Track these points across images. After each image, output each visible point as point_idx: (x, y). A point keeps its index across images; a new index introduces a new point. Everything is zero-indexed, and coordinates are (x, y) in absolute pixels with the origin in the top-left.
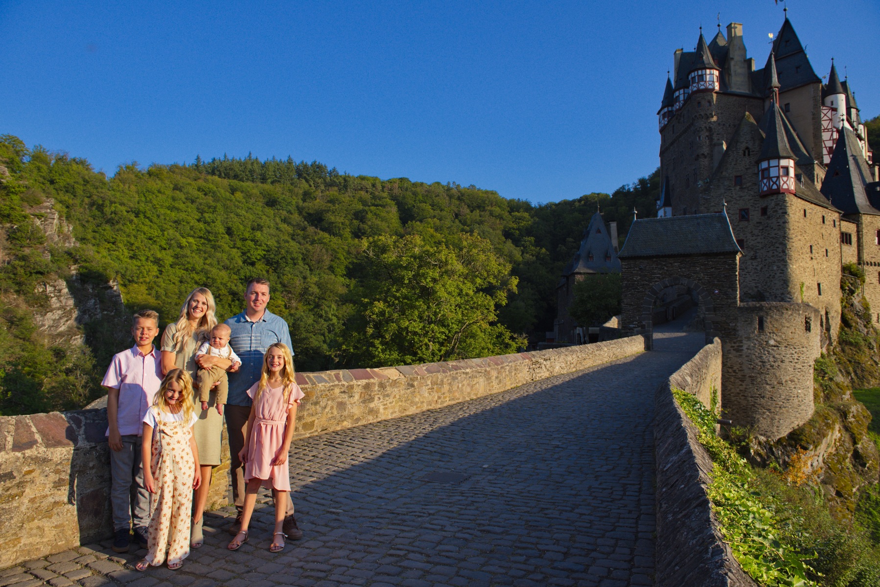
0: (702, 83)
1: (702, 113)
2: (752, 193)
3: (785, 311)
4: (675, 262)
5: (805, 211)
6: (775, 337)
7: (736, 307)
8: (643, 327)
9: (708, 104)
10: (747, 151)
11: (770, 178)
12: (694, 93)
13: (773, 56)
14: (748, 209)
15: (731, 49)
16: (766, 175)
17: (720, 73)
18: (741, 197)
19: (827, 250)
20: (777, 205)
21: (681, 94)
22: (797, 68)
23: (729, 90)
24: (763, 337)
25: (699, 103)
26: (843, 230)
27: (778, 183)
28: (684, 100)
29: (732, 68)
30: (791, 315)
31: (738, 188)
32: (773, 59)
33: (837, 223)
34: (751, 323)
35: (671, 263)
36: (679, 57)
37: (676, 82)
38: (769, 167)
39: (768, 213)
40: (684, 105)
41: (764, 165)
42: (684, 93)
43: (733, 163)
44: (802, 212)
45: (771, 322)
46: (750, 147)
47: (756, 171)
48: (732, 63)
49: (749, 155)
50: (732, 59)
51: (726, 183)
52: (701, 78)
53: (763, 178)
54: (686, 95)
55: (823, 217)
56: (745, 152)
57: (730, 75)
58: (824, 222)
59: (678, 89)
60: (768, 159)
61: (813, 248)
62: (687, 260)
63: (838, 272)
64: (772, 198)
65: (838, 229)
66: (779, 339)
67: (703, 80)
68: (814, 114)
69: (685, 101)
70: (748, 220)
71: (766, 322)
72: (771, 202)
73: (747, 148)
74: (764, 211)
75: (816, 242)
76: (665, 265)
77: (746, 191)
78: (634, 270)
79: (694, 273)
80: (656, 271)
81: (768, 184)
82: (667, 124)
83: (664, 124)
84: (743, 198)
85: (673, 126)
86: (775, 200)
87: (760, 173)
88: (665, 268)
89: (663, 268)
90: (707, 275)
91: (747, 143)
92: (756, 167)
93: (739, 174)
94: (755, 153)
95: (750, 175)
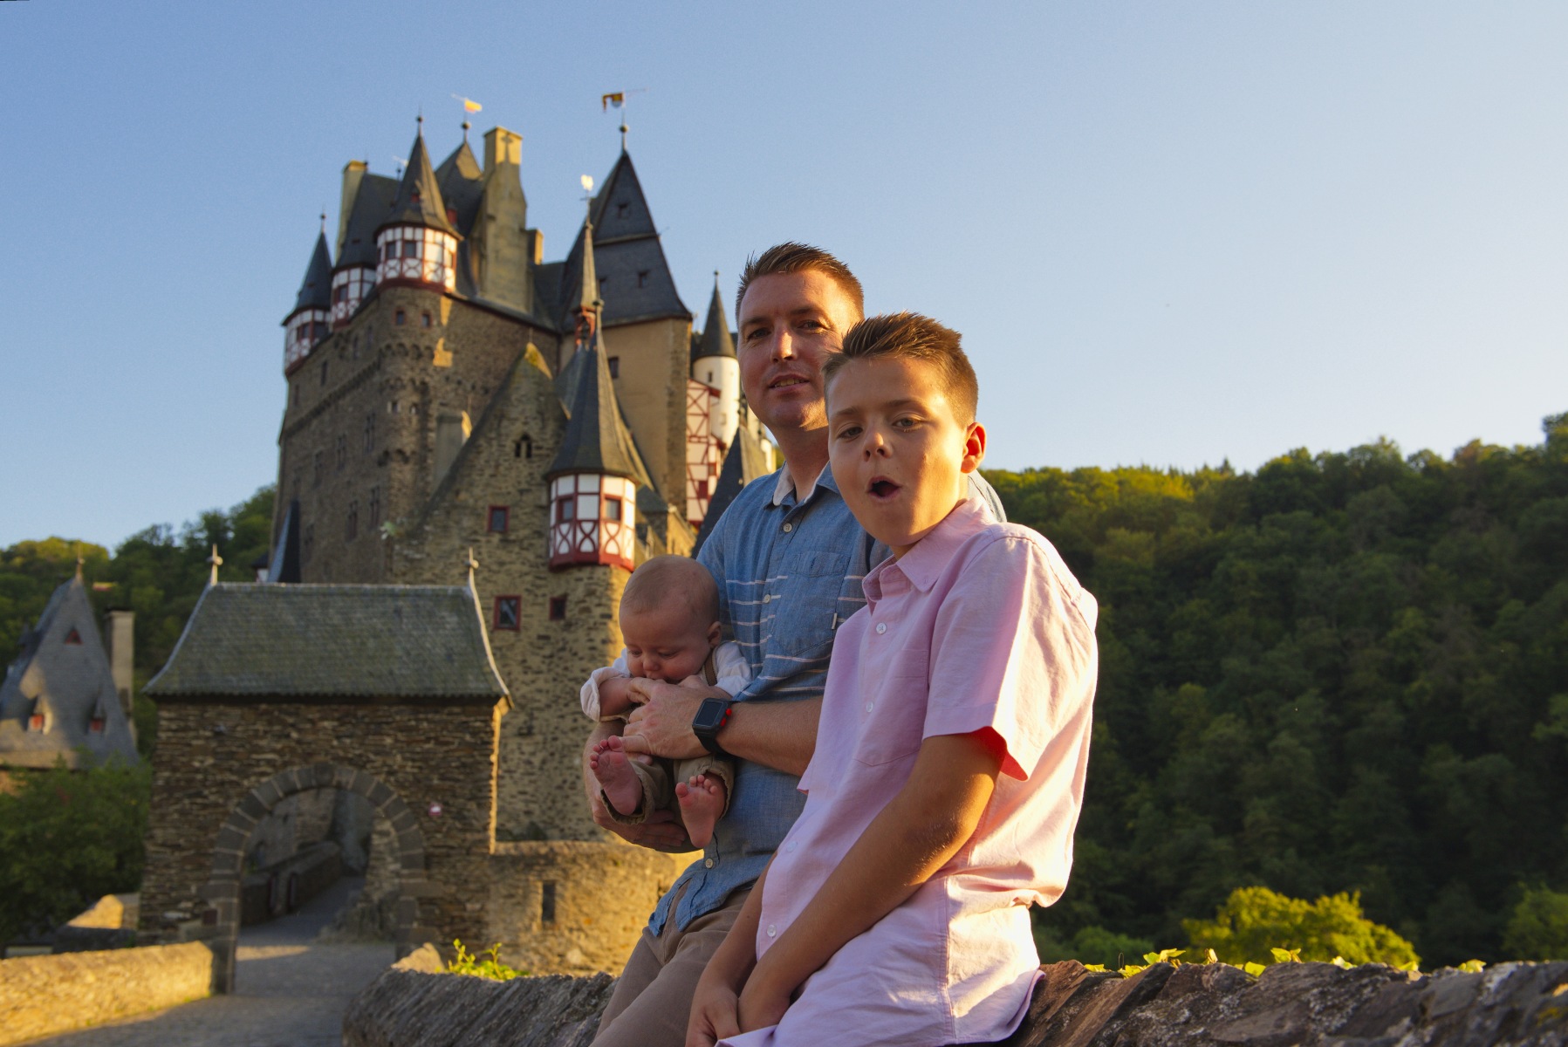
0: (411, 262)
1: (407, 342)
2: (530, 556)
3: (610, 868)
4: (323, 719)
6: (583, 942)
7: (484, 856)
8: (209, 917)
9: (423, 321)
10: (525, 446)
11: (576, 523)
12: (389, 283)
13: (588, 234)
14: (517, 598)
15: (490, 192)
16: (567, 514)
17: (461, 247)
18: (502, 564)
20: (591, 593)
21: (353, 282)
22: (643, 275)
23: (480, 297)
24: (551, 941)
25: (400, 313)
27: (594, 536)
28: (360, 299)
29: (491, 241)
30: (626, 878)
31: (496, 538)
32: (589, 241)
34: (523, 902)
35: (312, 722)
36: (355, 181)
37: (343, 246)
38: (577, 493)
39: (568, 614)
40: (358, 311)
41: (564, 486)
42: (362, 281)
43: (488, 472)
45: (574, 899)
46: (533, 434)
47: (544, 501)
48: (491, 230)
49: (529, 455)
50: (492, 218)
51: (467, 522)
52: (411, 247)
53: (561, 519)
54: (367, 288)
56: (518, 447)
57: (482, 257)
59: (344, 266)
60: (576, 472)
62: (360, 713)
64: (577, 574)
66: (592, 948)
67: (414, 256)
68: (671, 394)
69: (364, 303)
70: (516, 628)
71: (562, 897)
72: (575, 585)
73: (526, 437)
74: (558, 607)
76: (293, 726)
77: (517, 549)
78: (197, 738)
79: (377, 753)
80: (263, 743)
81: (570, 537)
82: (307, 357)
83: (299, 354)
84: (507, 567)
85: (325, 365)
86: (586, 581)
87: (554, 507)
88: (294, 735)
89: (288, 736)
90: (413, 760)
91: (525, 423)
92: (544, 489)
93: (500, 502)
94: (543, 452)
95: (527, 510)
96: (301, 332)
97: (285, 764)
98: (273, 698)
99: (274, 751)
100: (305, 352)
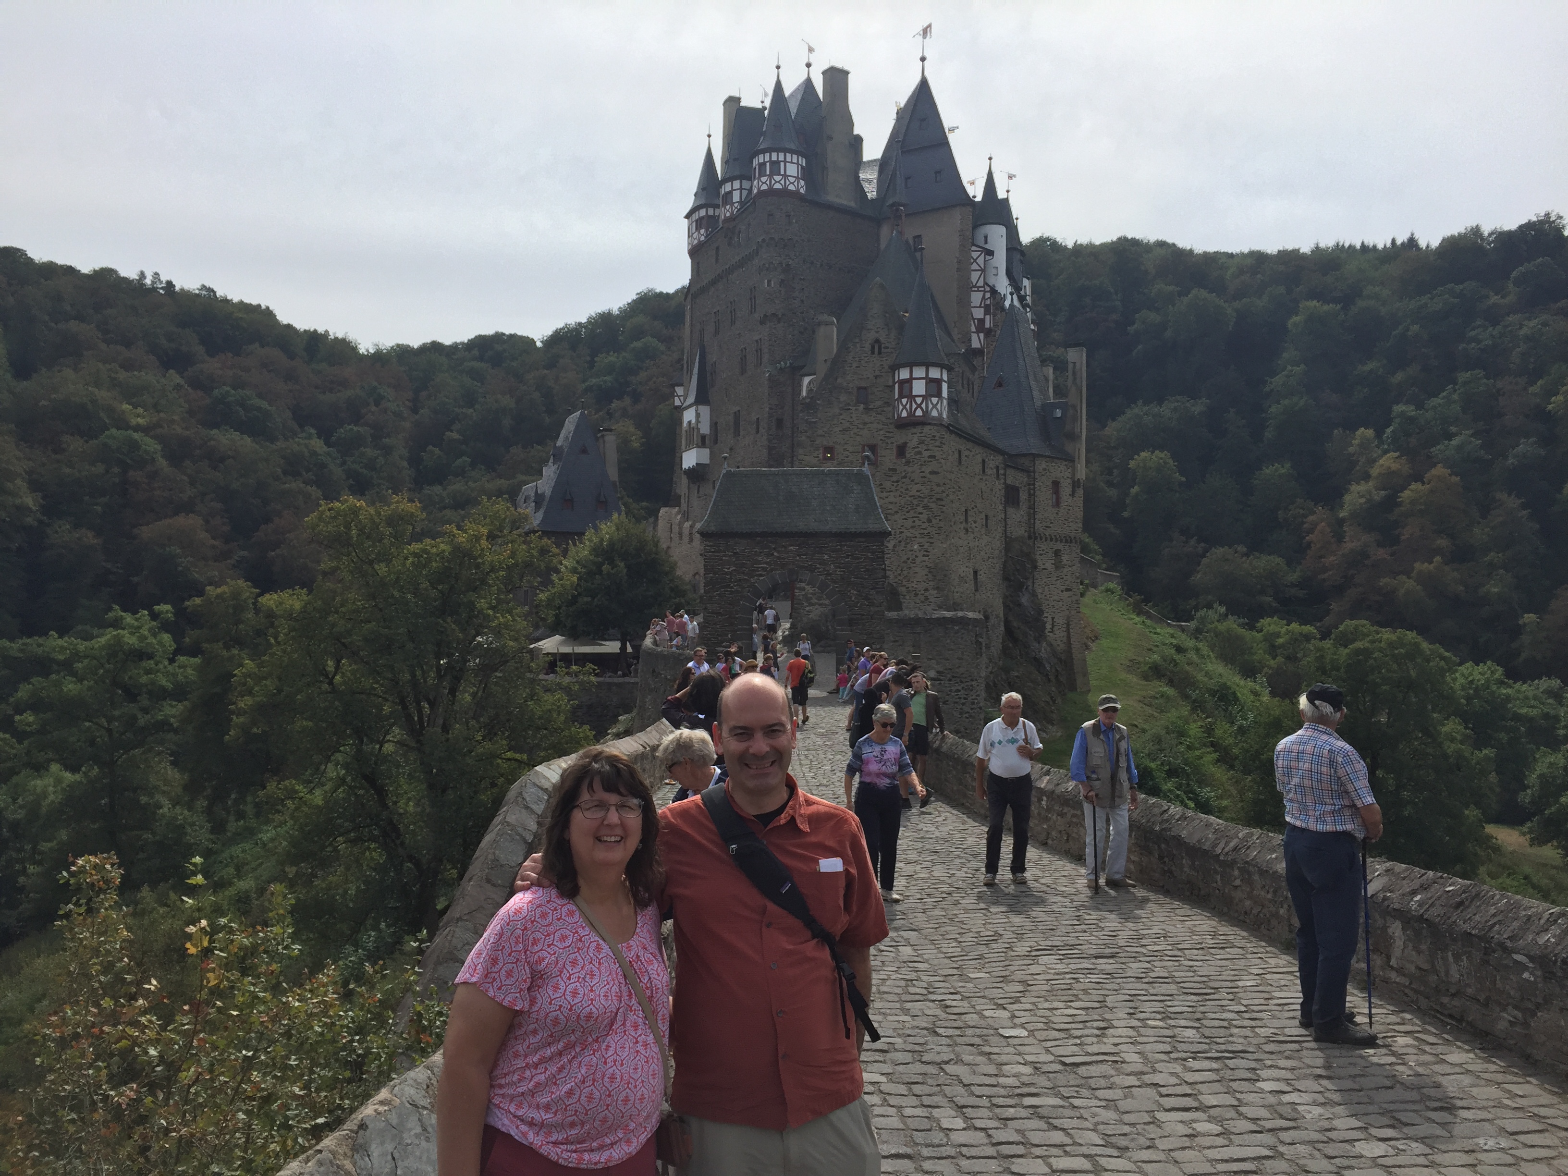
0: (777, 178)
1: (777, 236)
2: (883, 418)
4: (790, 546)
5: (960, 452)
6: (935, 665)
7: (881, 619)
9: (786, 220)
10: (877, 347)
11: (912, 398)
12: (762, 193)
14: (876, 445)
15: (828, 117)
16: (906, 391)
17: (808, 162)
18: (865, 424)
19: (986, 516)
20: (922, 442)
21: (735, 190)
22: (937, 173)
23: (823, 198)
25: (771, 215)
26: (1009, 482)
27: (923, 406)
28: (740, 202)
29: (830, 155)
31: (862, 406)
33: (1001, 472)
34: (903, 645)
35: (784, 547)
36: (732, 111)
37: (725, 163)
38: (912, 378)
39: (908, 455)
40: (741, 212)
41: (904, 374)
42: (741, 189)
43: (855, 365)
44: (957, 455)
46: (881, 339)
47: (890, 384)
48: (830, 146)
49: (880, 353)
50: (830, 138)
51: (843, 398)
52: (777, 167)
53: (901, 396)
54: (745, 193)
55: (984, 461)
56: (873, 347)
57: (824, 168)
58: (984, 471)
59: (727, 178)
60: (911, 365)
61: (969, 513)
62: (810, 542)
63: (1001, 551)
64: (914, 430)
65: (1002, 481)
66: (940, 668)
67: (778, 173)
68: (959, 262)
69: (744, 205)
70: (875, 464)
72: (912, 437)
73: (877, 341)
74: (901, 450)
75: (973, 504)
76: (774, 549)
77: (874, 414)
78: (725, 556)
79: (820, 564)
80: (760, 558)
81: (908, 406)
82: (705, 242)
83: (699, 241)
84: (868, 426)
85: (718, 248)
86: (918, 434)
87: (897, 385)
88: (776, 554)
89: (773, 554)
90: (840, 568)
91: (877, 332)
92: (890, 375)
93: (863, 384)
94: (889, 350)
95: (880, 389)
96: (699, 224)
97: (772, 570)
98: (764, 535)
99: (766, 563)
100: (703, 238)
